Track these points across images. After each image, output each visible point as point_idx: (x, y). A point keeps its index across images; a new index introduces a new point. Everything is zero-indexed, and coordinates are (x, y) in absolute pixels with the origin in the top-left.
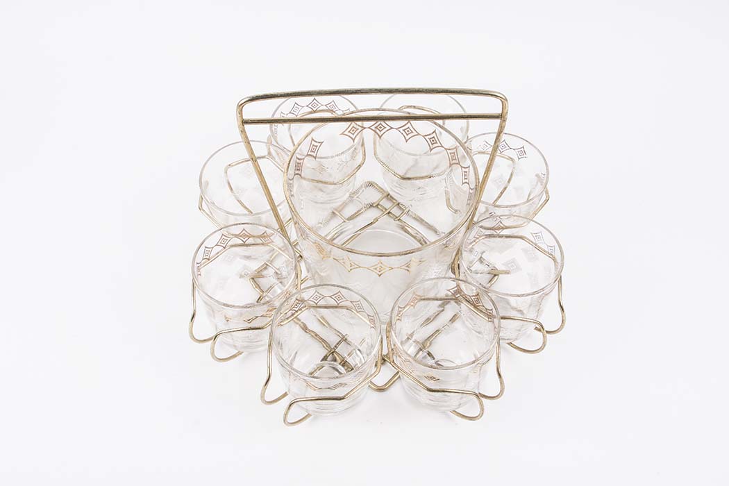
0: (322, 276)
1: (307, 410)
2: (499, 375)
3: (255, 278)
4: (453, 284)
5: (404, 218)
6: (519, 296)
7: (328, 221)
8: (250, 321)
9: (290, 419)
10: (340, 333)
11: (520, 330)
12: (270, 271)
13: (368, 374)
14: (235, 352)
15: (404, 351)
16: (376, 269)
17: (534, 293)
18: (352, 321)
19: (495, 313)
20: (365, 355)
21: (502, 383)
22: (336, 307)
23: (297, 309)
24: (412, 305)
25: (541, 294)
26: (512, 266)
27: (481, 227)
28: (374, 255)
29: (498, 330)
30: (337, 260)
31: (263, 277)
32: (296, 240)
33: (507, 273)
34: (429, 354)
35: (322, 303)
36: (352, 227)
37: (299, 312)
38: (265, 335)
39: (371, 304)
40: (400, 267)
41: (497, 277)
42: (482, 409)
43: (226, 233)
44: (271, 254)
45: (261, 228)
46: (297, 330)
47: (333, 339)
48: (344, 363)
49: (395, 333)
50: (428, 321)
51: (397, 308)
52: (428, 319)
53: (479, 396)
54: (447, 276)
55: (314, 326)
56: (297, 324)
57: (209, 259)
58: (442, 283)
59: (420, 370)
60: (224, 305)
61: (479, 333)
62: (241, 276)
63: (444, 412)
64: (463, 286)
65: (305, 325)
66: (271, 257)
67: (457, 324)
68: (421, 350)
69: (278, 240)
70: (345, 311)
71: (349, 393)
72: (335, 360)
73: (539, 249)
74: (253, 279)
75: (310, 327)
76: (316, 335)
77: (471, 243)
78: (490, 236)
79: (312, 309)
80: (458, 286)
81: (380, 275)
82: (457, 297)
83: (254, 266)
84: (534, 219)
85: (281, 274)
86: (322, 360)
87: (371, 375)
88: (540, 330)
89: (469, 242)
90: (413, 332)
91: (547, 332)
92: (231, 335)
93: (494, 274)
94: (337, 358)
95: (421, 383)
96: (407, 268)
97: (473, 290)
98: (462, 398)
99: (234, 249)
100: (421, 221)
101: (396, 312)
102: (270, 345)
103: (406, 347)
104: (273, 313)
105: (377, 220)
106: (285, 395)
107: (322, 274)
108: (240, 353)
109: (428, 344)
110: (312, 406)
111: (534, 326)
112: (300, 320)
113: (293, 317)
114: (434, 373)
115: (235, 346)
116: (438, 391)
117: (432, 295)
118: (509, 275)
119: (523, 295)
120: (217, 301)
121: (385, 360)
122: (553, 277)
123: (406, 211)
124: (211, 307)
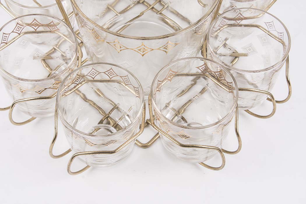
0: (99, 58)
1: (86, 163)
2: (238, 134)
3: (46, 59)
4: (202, 63)
5: (164, 12)
6: (254, 72)
7: (104, 15)
8: (40, 92)
9: (72, 170)
10: (113, 102)
11: (255, 100)
12: (58, 54)
13: (134, 133)
14: (29, 117)
15: (162, 115)
16: (139, 50)
17: (266, 69)
18: (122, 93)
19: (234, 85)
20: (132, 119)
21: (239, 140)
22: (109, 81)
23: (78, 83)
24: (169, 80)
25: (272, 71)
26: (250, 50)
27: (225, 18)
28: (138, 39)
29: (236, 98)
30: (108, 43)
31: (52, 58)
32: (78, 30)
33: (245, 55)
34: (183, 118)
35: (98, 78)
36: (123, 19)
37: (80, 85)
38: (52, 103)
39: (136, 78)
40: (159, 49)
41: (237, 59)
42: (224, 161)
43: (20, 22)
44: (58, 40)
45: (49, 18)
46: (78, 100)
47: (107, 107)
48: (116, 126)
49: (155, 101)
50: (183, 93)
51: (156, 82)
52: (183, 91)
53: (221, 151)
54: (197, 56)
55: (91, 96)
56: (79, 94)
57: (6, 43)
58: (194, 62)
59: (174, 130)
60: (19, 79)
61: (222, 102)
62: (34, 58)
63: (194, 164)
64: (209, 64)
65: (84, 95)
66: (58, 43)
67: (206, 95)
68: (176, 115)
69: (63, 29)
70: (116, 84)
71: (118, 148)
72: (109, 123)
73: (270, 34)
74: (44, 60)
75: (89, 97)
76: (94, 104)
77: (216, 31)
78: (231, 25)
79: (90, 83)
80: (205, 64)
81: (143, 55)
82: (205, 73)
83: (45, 50)
84: (267, 11)
85: (66, 56)
86: (99, 123)
87: (137, 134)
88: (271, 100)
89: (215, 29)
90: (170, 102)
91: (277, 102)
92: (26, 104)
93: (235, 56)
94: (111, 122)
95: (175, 140)
96: (165, 50)
97: (218, 67)
98: (208, 152)
99: (27, 35)
100: (178, 14)
101: (155, 85)
102: (56, 111)
103: (164, 112)
104: (58, 86)
105: (142, 14)
106: (69, 151)
107: (99, 56)
108: (33, 119)
109: (183, 111)
110: (90, 159)
111: (266, 96)
112: (80, 92)
113: (75, 89)
114: (186, 132)
115: (29, 113)
116: (188, 146)
117: (185, 72)
118: (247, 57)
119: (256, 71)
120: (14, 77)
121: (148, 124)
122: (282, 56)
123: (166, 7)
124: (9, 81)
